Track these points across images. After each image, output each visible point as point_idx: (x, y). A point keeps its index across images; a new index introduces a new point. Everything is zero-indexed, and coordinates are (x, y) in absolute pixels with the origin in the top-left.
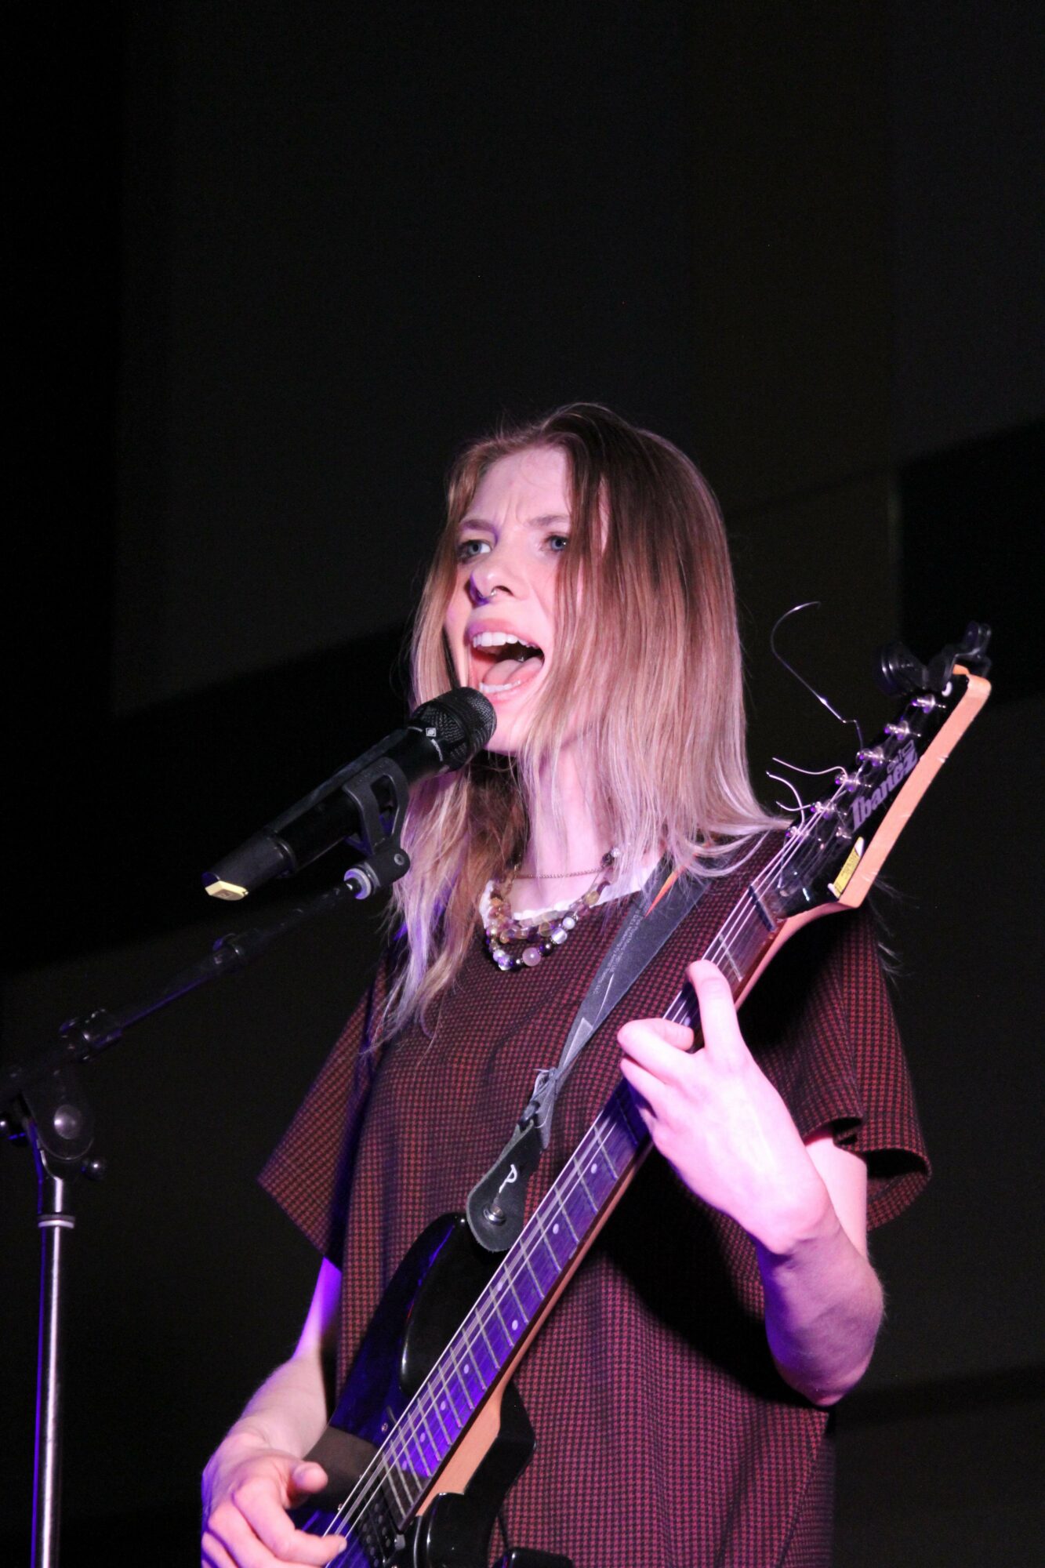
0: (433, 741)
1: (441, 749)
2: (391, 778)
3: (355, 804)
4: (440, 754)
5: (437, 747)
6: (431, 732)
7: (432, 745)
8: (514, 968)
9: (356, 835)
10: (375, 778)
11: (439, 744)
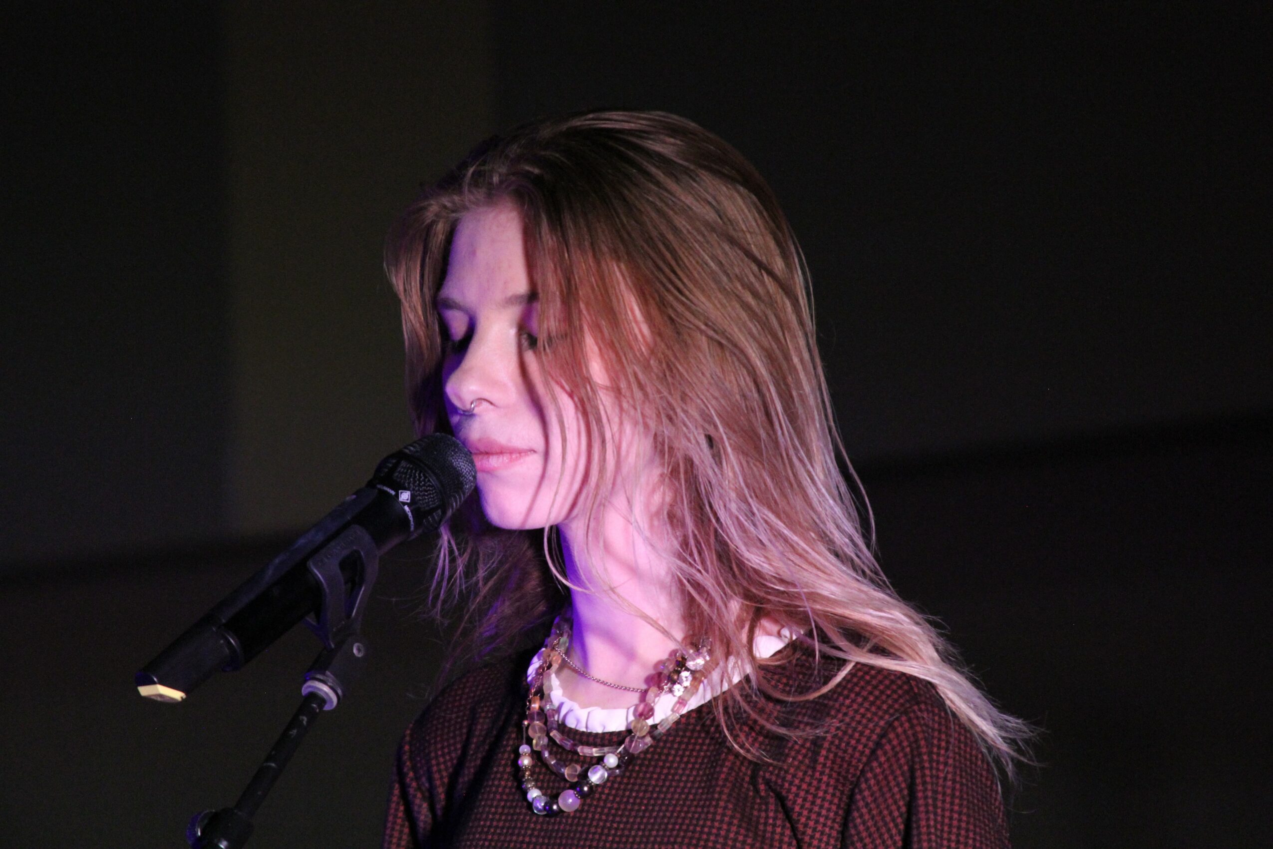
0: (406, 508)
1: (413, 517)
2: (362, 554)
3: (318, 582)
4: (412, 523)
5: (410, 514)
6: (405, 496)
7: (404, 511)
8: (549, 812)
9: (312, 615)
10: (346, 552)
11: (412, 512)
